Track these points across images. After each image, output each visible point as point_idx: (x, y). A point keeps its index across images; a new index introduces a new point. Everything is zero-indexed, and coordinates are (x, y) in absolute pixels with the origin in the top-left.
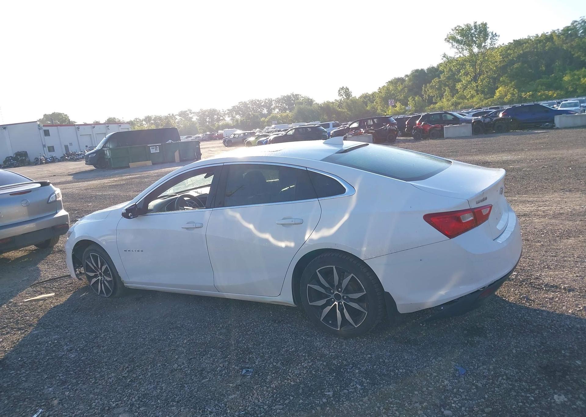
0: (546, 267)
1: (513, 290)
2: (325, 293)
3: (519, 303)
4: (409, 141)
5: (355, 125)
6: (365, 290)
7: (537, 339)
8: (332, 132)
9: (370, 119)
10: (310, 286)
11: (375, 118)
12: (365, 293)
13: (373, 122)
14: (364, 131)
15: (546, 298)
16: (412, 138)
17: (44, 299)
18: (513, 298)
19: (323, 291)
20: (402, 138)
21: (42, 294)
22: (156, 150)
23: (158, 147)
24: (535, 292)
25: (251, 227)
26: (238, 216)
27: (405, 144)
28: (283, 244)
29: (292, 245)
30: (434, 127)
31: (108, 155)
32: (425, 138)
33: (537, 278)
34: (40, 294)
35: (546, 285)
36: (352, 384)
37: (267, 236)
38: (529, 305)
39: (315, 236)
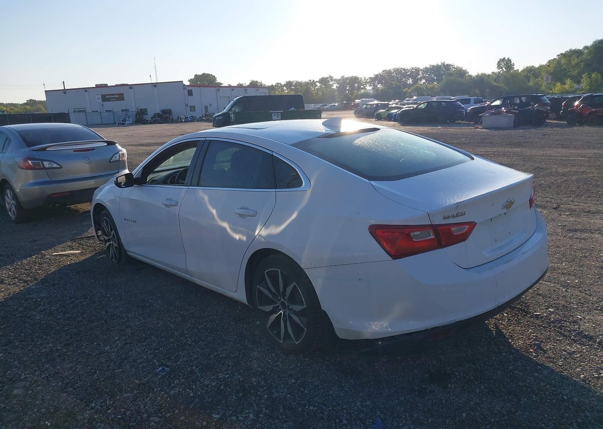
0: (599, 308)
1: (531, 332)
2: (272, 298)
3: (524, 351)
4: (561, 126)
5: (497, 103)
6: (305, 303)
7: (508, 404)
8: (469, 109)
9: (517, 97)
10: (260, 287)
11: (524, 96)
12: (305, 306)
13: (521, 100)
14: (505, 111)
15: (565, 351)
16: (566, 122)
17: (68, 256)
18: (521, 342)
19: (270, 296)
20: (555, 121)
21: (73, 249)
22: (278, 117)
23: (280, 114)
24: (558, 340)
25: (214, 212)
26: (206, 198)
27: (552, 129)
28: (237, 237)
29: (244, 238)
30: (594, 112)
31: (233, 119)
32: (581, 124)
33: (575, 322)
34: (70, 250)
35: (580, 333)
36: (247, 411)
37: (225, 225)
38: (535, 357)
39: (264, 233)
